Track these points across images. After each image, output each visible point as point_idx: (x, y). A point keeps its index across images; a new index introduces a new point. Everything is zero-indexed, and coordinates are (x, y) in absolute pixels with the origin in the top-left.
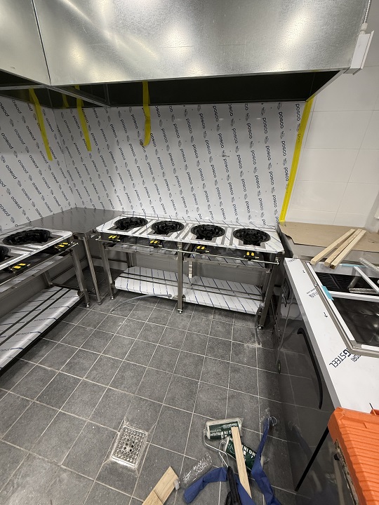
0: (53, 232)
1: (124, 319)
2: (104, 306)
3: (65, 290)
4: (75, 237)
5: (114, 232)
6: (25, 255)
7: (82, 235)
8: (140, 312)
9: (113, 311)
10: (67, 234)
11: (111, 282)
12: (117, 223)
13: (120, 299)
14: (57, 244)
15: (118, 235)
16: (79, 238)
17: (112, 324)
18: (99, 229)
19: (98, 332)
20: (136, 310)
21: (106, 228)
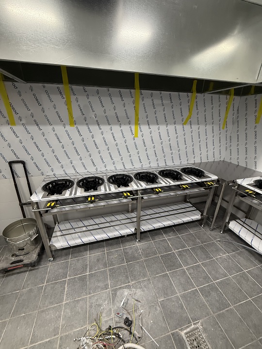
0: (206, 173)
1: (225, 253)
2: (214, 233)
3: (194, 208)
4: (218, 181)
5: (252, 188)
6: (189, 181)
7: (223, 181)
8: (242, 259)
9: (219, 241)
10: (215, 177)
11: (227, 221)
12: (256, 181)
13: (227, 237)
14: (206, 182)
15: (254, 192)
16: (220, 182)
17: (215, 249)
18: (239, 181)
19: (203, 248)
20: (239, 254)
21: (245, 182)
